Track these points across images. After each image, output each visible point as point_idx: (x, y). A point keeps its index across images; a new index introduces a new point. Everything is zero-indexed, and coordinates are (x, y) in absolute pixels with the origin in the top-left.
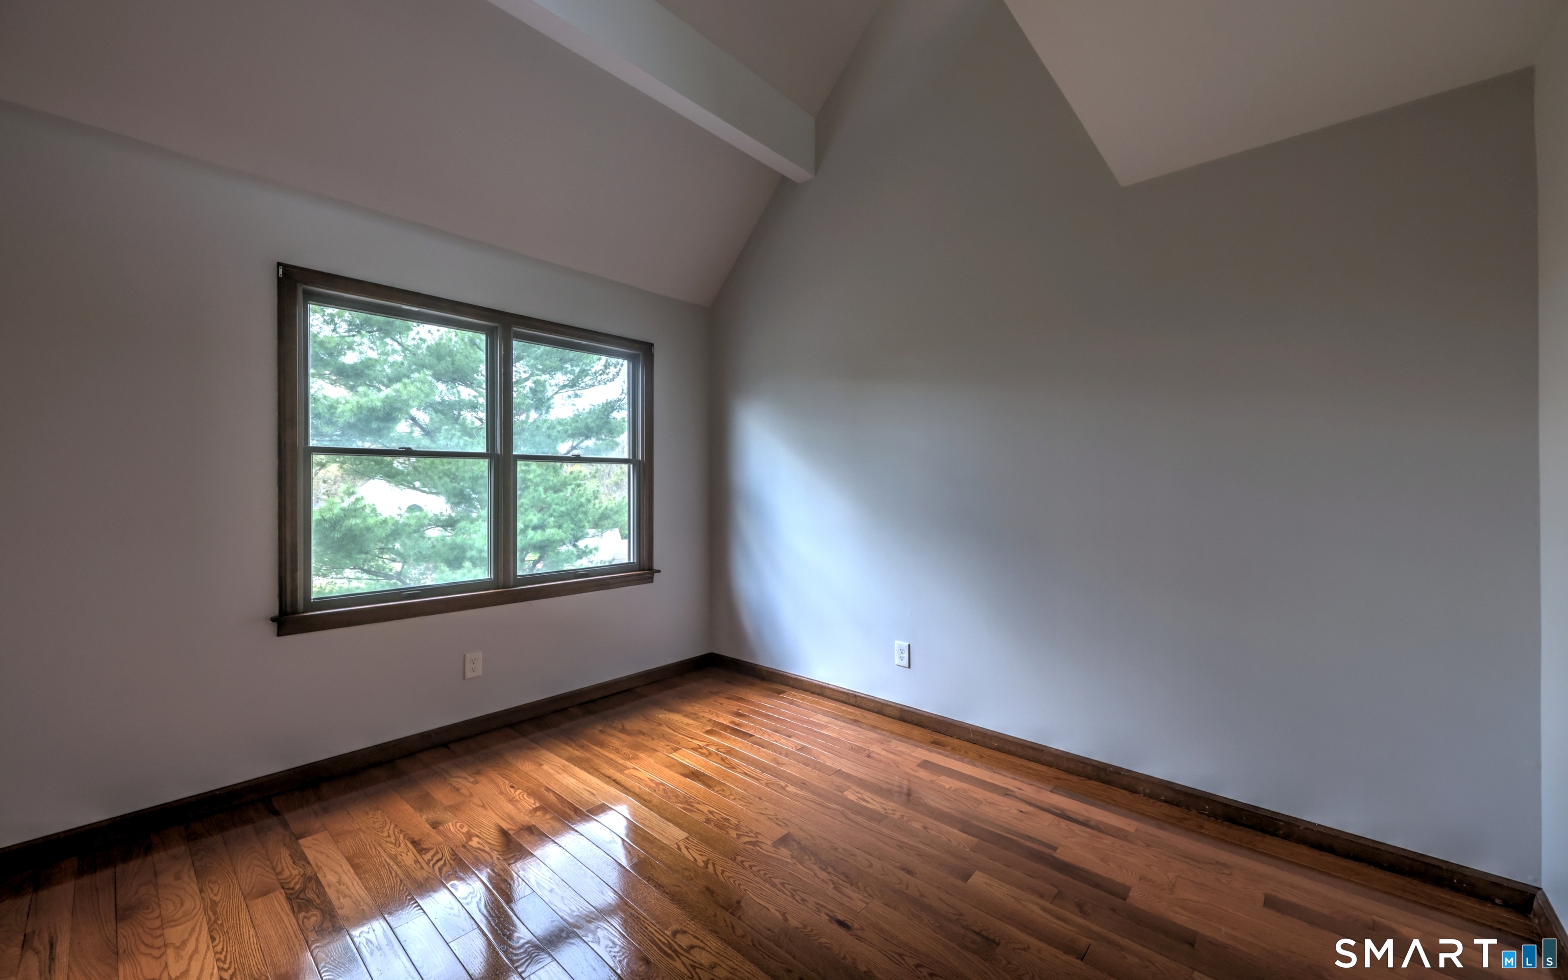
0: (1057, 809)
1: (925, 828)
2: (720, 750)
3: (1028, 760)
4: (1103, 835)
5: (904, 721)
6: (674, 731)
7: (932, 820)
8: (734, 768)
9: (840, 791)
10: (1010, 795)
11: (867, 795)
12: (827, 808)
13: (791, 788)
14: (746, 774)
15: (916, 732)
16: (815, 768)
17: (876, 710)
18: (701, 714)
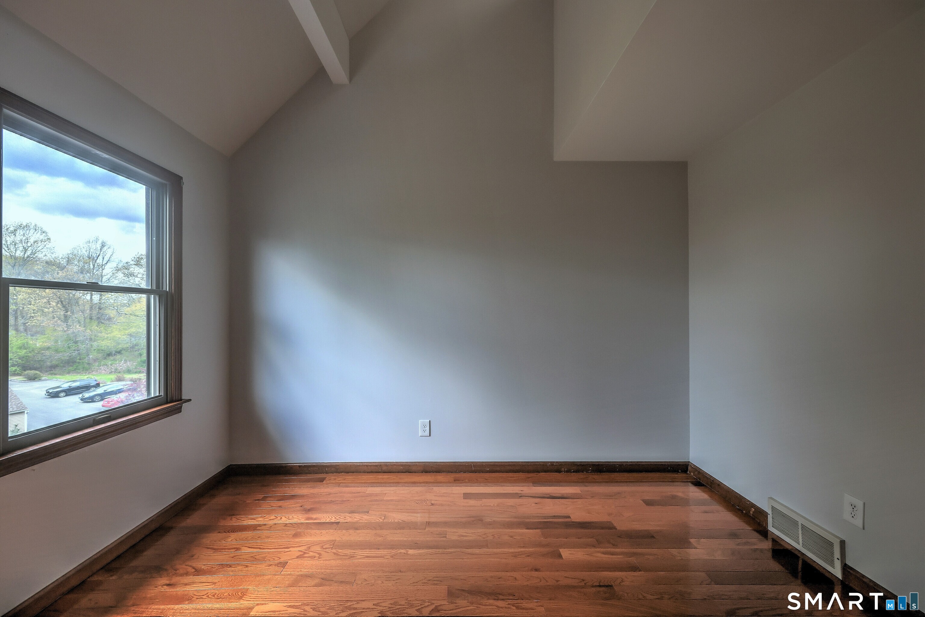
0: (547, 495)
1: (511, 537)
2: (324, 547)
3: (507, 472)
4: (575, 500)
5: (426, 472)
6: (260, 549)
7: (508, 530)
8: (354, 557)
9: (444, 537)
10: (522, 496)
11: (461, 531)
12: (450, 553)
13: (411, 552)
14: (367, 557)
15: (440, 477)
16: (410, 529)
17: (404, 471)
18: (271, 523)
